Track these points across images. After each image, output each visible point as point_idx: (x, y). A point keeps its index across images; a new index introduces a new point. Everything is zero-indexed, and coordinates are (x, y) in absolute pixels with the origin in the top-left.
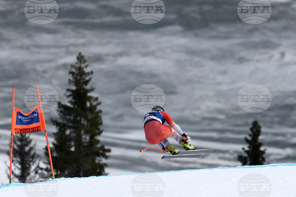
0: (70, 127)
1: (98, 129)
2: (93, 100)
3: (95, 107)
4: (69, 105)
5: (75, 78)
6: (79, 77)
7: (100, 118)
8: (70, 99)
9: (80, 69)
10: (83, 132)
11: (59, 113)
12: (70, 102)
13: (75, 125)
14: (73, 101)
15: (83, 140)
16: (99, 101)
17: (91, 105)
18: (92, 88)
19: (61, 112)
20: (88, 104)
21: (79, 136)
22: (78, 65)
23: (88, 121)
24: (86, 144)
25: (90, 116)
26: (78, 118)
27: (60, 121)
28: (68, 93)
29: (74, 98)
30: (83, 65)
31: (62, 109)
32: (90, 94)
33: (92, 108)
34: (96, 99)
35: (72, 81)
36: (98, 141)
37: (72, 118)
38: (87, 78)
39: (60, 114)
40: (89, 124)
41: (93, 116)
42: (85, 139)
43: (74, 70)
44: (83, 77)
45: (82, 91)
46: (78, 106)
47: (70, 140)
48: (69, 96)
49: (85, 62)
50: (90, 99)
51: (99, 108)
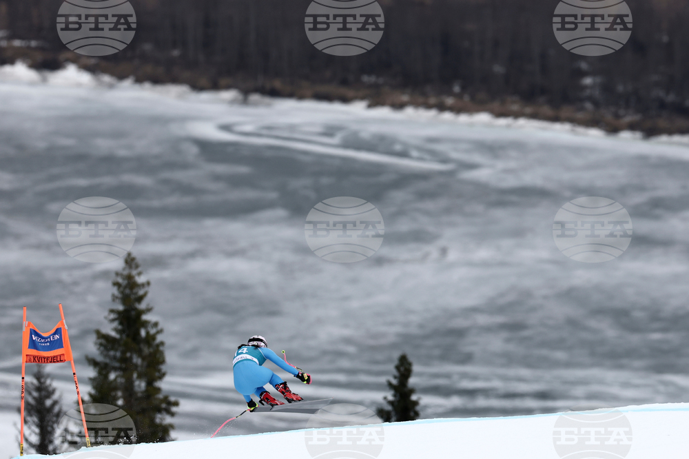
0: (115, 369)
1: (159, 371)
2: (150, 325)
3: (153, 338)
4: (113, 334)
5: (122, 293)
6: (127, 291)
7: (162, 353)
8: (116, 324)
9: (130, 278)
10: (135, 375)
11: (98, 346)
12: (116, 330)
13: (124, 366)
14: (120, 327)
15: (137, 389)
16: (159, 327)
17: (148, 333)
18: (150, 307)
19: (101, 345)
20: (143, 333)
21: (130, 383)
22: (126, 273)
23: (143, 359)
24: (139, 395)
25: (146, 350)
26: (128, 355)
27: (100, 359)
28: (112, 316)
29: (121, 323)
30: (134, 272)
31: (103, 341)
32: (145, 317)
33: (150, 339)
34: (156, 324)
35: (117, 298)
36: (159, 390)
37: (118, 354)
38: (141, 292)
39: (99, 349)
40: (145, 363)
41: (151, 350)
42: (139, 386)
43: (120, 280)
44: (135, 291)
45: (133, 313)
46: (128, 336)
47: (116, 389)
48: (113, 320)
49: (137, 266)
50: (145, 324)
51: (159, 338)
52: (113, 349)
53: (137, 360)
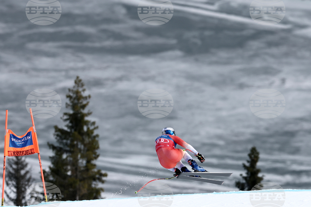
0: (67, 151)
1: (95, 153)
2: (90, 124)
3: (92, 132)
4: (66, 129)
5: (72, 102)
6: (76, 101)
7: (97, 142)
8: (67, 123)
9: (77, 92)
10: (79, 156)
11: (56, 136)
12: (67, 126)
13: (72, 150)
14: (70, 125)
15: (80, 165)
16: (96, 125)
17: (88, 129)
18: (90, 112)
19: (58, 135)
20: (85, 128)
21: (76, 161)
22: (75, 89)
23: (85, 145)
24: (82, 169)
25: (87, 140)
26: (75, 142)
27: (57, 145)
28: (66, 117)
29: (71, 122)
30: (80, 89)
31: (59, 133)
32: (87, 118)
33: (89, 133)
34: (94, 123)
35: (69, 105)
36: (94, 166)
37: (69, 142)
38: (85, 102)
39: (56, 138)
40: (86, 149)
41: (90, 140)
42: (82, 163)
43: (71, 94)
44: (80, 101)
45: (79, 115)
46: (75, 130)
47: (67, 164)
48: (66, 120)
49: (83, 85)
50: (87, 123)
51: (96, 132)
52: (65, 139)
53: (81, 146)
